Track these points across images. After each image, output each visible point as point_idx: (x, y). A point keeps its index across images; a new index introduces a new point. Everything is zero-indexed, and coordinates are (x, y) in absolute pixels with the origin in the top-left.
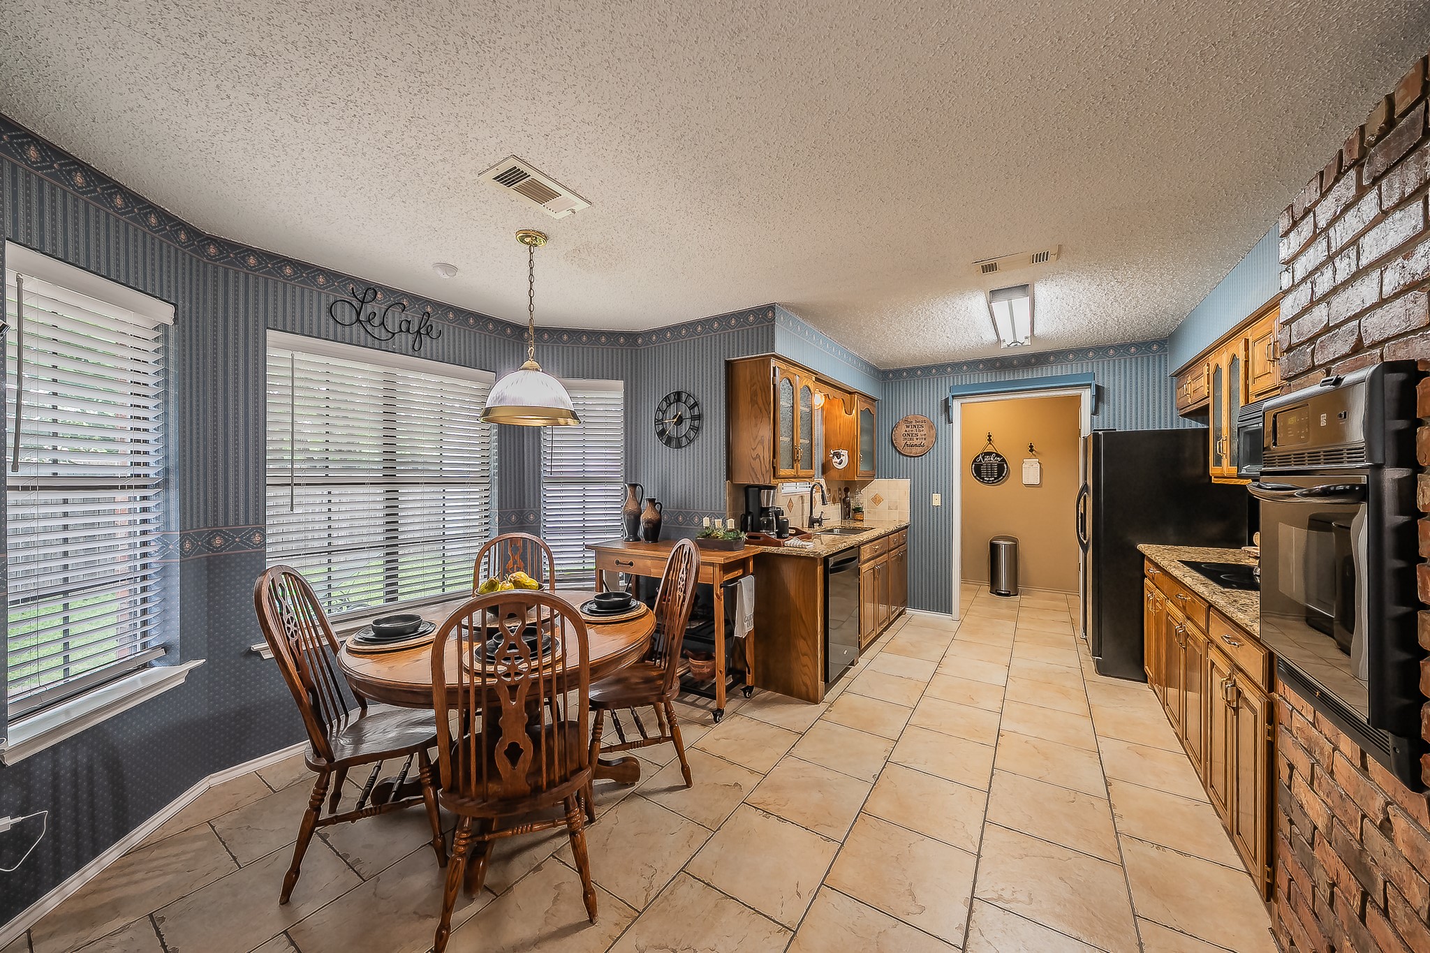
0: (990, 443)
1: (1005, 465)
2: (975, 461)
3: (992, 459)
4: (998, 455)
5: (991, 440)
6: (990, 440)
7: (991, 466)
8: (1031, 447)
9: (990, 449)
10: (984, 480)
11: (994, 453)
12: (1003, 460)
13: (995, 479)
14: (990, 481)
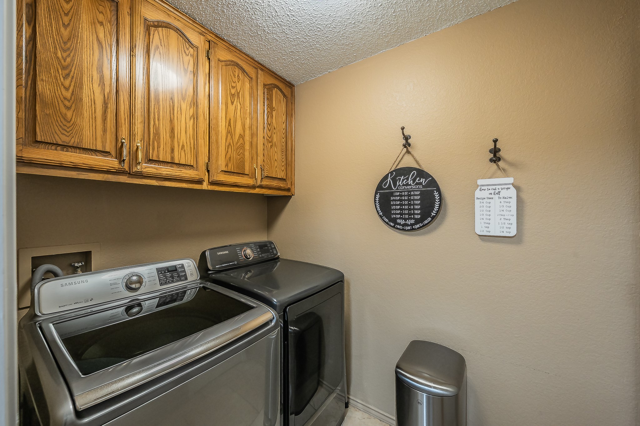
0: (408, 152)
1: (436, 194)
2: (379, 187)
3: (410, 182)
4: (421, 173)
5: (409, 145)
6: (407, 145)
7: (409, 195)
8: (495, 151)
9: (408, 162)
10: (396, 223)
11: (415, 169)
12: (433, 183)
13: (417, 221)
14: (408, 225)
